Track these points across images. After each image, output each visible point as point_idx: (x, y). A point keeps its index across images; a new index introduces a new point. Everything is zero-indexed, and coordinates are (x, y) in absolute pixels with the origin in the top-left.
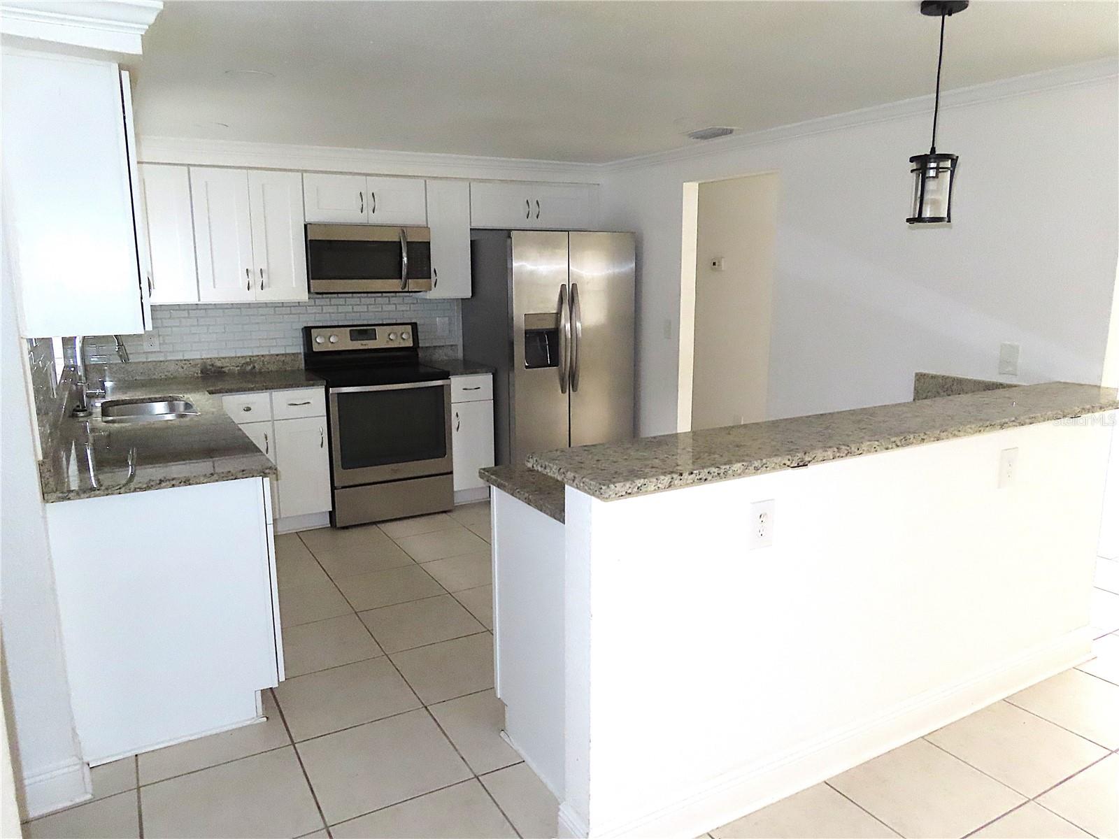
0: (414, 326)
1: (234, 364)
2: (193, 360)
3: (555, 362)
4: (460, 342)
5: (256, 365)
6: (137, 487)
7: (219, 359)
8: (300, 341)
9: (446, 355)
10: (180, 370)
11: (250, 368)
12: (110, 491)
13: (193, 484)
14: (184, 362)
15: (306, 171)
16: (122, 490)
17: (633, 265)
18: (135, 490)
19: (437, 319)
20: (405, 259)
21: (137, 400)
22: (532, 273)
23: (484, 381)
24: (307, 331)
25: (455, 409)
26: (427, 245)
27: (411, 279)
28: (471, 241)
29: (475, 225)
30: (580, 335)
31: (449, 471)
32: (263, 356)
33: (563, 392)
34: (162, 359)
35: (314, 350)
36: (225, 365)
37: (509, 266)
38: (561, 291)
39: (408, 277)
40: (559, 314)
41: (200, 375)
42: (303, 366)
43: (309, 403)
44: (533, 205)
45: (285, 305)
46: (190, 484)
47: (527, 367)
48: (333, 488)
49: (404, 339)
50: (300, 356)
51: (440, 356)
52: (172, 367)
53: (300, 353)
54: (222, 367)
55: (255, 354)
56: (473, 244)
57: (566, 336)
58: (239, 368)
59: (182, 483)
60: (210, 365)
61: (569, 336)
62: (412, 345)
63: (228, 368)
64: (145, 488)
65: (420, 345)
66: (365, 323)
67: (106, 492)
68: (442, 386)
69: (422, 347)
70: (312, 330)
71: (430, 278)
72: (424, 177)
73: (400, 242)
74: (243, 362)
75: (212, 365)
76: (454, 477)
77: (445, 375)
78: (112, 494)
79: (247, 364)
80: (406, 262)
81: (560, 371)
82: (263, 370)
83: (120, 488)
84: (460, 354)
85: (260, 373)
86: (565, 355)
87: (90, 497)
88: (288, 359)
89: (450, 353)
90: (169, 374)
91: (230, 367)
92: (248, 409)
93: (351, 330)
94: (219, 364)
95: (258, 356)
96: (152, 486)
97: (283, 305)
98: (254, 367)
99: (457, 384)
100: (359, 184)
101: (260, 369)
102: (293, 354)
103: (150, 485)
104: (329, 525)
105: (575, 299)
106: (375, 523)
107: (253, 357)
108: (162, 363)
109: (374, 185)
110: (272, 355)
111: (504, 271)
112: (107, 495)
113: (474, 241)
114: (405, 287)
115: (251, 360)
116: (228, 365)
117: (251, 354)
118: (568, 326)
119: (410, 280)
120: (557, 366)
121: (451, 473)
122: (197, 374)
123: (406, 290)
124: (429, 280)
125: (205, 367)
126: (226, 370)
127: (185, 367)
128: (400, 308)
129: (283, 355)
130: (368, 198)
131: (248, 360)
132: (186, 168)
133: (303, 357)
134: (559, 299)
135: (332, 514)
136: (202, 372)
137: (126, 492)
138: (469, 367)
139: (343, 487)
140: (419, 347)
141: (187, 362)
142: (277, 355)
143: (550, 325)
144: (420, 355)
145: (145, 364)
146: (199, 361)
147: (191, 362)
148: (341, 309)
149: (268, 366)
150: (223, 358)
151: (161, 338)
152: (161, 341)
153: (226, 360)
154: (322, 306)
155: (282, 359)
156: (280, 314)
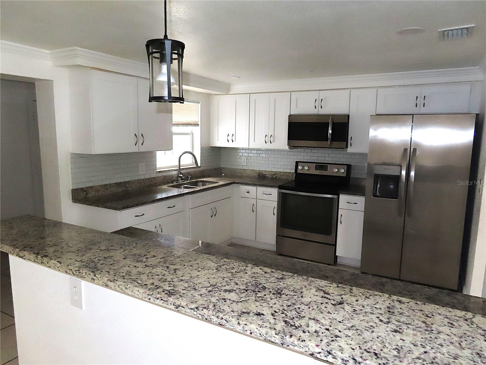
2: (256, 170)
7: (264, 171)
8: (294, 167)
10: (251, 174)
11: (275, 176)
15: (292, 91)
20: (330, 131)
22: (382, 140)
24: (297, 163)
25: (340, 212)
26: (346, 124)
32: (280, 172)
35: (298, 172)
36: (266, 174)
38: (404, 152)
39: (333, 140)
42: (294, 179)
43: (271, 194)
49: (341, 172)
50: (293, 174)
54: (265, 175)
62: (345, 176)
63: (267, 175)
68: (333, 198)
70: (299, 163)
71: (348, 142)
72: (350, 88)
73: (329, 123)
75: (262, 173)
77: (339, 193)
79: (274, 174)
80: (330, 133)
85: (279, 179)
90: (248, 175)
91: (268, 175)
92: (248, 192)
93: (316, 165)
94: (264, 173)
98: (277, 176)
100: (315, 95)
107: (276, 172)
109: (323, 95)
110: (285, 172)
114: (332, 146)
115: (276, 173)
117: (277, 171)
119: (333, 142)
120: (397, 199)
122: (256, 176)
125: (260, 173)
126: (266, 176)
127: (253, 173)
129: (288, 172)
130: (319, 102)
131: (275, 173)
133: (295, 175)
136: (258, 176)
140: (350, 177)
141: (254, 171)
142: (286, 172)
146: (258, 171)
148: (316, 155)
149: (282, 177)
150: (266, 171)
151: (247, 160)
152: (247, 162)
153: (267, 172)
154: (307, 152)
155: (288, 175)
156: (289, 155)
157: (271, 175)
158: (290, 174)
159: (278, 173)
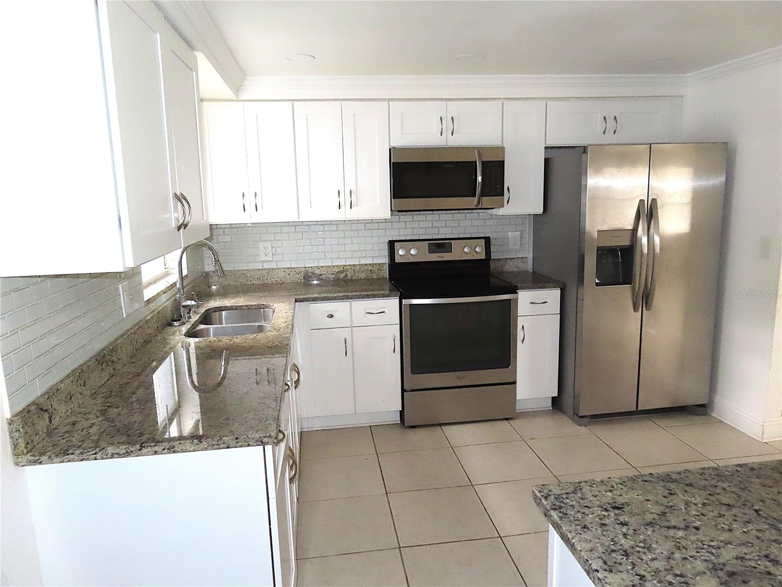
0: (487, 240)
1: (330, 272)
2: (297, 268)
3: (627, 279)
4: (530, 256)
5: (348, 273)
6: (115, 452)
7: (318, 268)
8: (386, 253)
9: (517, 267)
10: (288, 277)
11: (342, 275)
12: (85, 456)
13: (178, 452)
14: (290, 270)
15: (392, 100)
16: (98, 456)
17: (723, 179)
18: (112, 457)
19: (510, 232)
20: (480, 179)
21: (236, 307)
22: (608, 188)
23: (553, 296)
24: (392, 244)
25: (520, 322)
26: (501, 164)
27: (485, 196)
28: (545, 159)
29: (551, 143)
30: (658, 250)
31: (513, 381)
32: (354, 265)
33: (635, 309)
34: (274, 267)
35: (396, 261)
36: (323, 273)
37: (583, 183)
38: (639, 207)
39: (483, 194)
40: (635, 230)
41: (302, 281)
42: (387, 275)
43: (383, 312)
44: (610, 121)
45: (374, 221)
46: (174, 452)
47: (597, 284)
48: (403, 390)
49: (477, 252)
50: (385, 266)
51: (510, 267)
52: (281, 274)
53: (386, 264)
54: (321, 275)
55: (348, 264)
56: (547, 161)
57: (642, 250)
58: (333, 276)
59: (166, 450)
60: (311, 273)
61: (646, 251)
62: (485, 258)
63: (325, 276)
64: (124, 454)
65: (492, 258)
66: (444, 237)
67: (81, 458)
68: (510, 300)
69: (494, 259)
70: (396, 244)
71: (503, 195)
72: (501, 98)
73: (476, 162)
74: (337, 271)
75: (313, 273)
76: (517, 386)
77: (513, 290)
78: (88, 459)
79: (341, 272)
80: (480, 181)
81: (633, 289)
82: (353, 278)
83: (96, 454)
84: (529, 266)
85: (351, 280)
86: (640, 272)
87: (63, 462)
88: (375, 268)
89: (520, 264)
90: (279, 280)
92: (331, 316)
93: (429, 244)
94: (317, 271)
95: (350, 265)
96: (132, 452)
97: (372, 221)
98: (347, 275)
99: (525, 298)
100: (439, 108)
101: (351, 277)
102: (379, 264)
103: (129, 451)
104: (400, 422)
105: (654, 214)
106: (440, 425)
107: (345, 266)
108: (273, 271)
109: (454, 109)
110: (361, 265)
111: (578, 188)
112: (82, 460)
113: (547, 158)
114: (478, 205)
115: (344, 269)
116: (325, 273)
117: (344, 264)
118: (645, 240)
119: (483, 198)
120: (630, 284)
121: (514, 383)
122: (300, 280)
123: (480, 207)
124: (502, 197)
125: (307, 271)
126: (323, 277)
127: (291, 274)
128: (475, 223)
129: (370, 264)
130: (447, 123)
131: (342, 269)
132: (291, 103)
133: (387, 267)
134: (636, 213)
135: (402, 413)
136: (303, 278)
137: (102, 458)
138: (538, 281)
139: (412, 391)
140: (491, 259)
141: (292, 270)
142: (366, 265)
143: (625, 242)
144: (492, 267)
145: (260, 272)
146: (302, 270)
147: (296, 270)
148: (422, 224)
149: (358, 274)
150: (322, 267)
151: (274, 249)
152: (274, 252)
153: (324, 268)
154: (405, 222)
155: (370, 268)
156: (369, 230)
157: (333, 274)
158: (375, 266)
159: (349, 267)
